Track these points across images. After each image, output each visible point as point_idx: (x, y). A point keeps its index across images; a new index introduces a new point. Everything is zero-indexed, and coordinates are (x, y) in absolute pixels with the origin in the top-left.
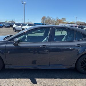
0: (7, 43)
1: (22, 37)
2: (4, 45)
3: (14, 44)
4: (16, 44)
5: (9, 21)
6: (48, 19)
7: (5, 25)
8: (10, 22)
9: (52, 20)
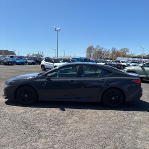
0: (40, 78)
1: (53, 73)
2: (39, 80)
3: (47, 79)
4: (49, 79)
5: (33, 55)
6: (97, 51)
7: (28, 61)
8: (35, 56)
9: (104, 52)
